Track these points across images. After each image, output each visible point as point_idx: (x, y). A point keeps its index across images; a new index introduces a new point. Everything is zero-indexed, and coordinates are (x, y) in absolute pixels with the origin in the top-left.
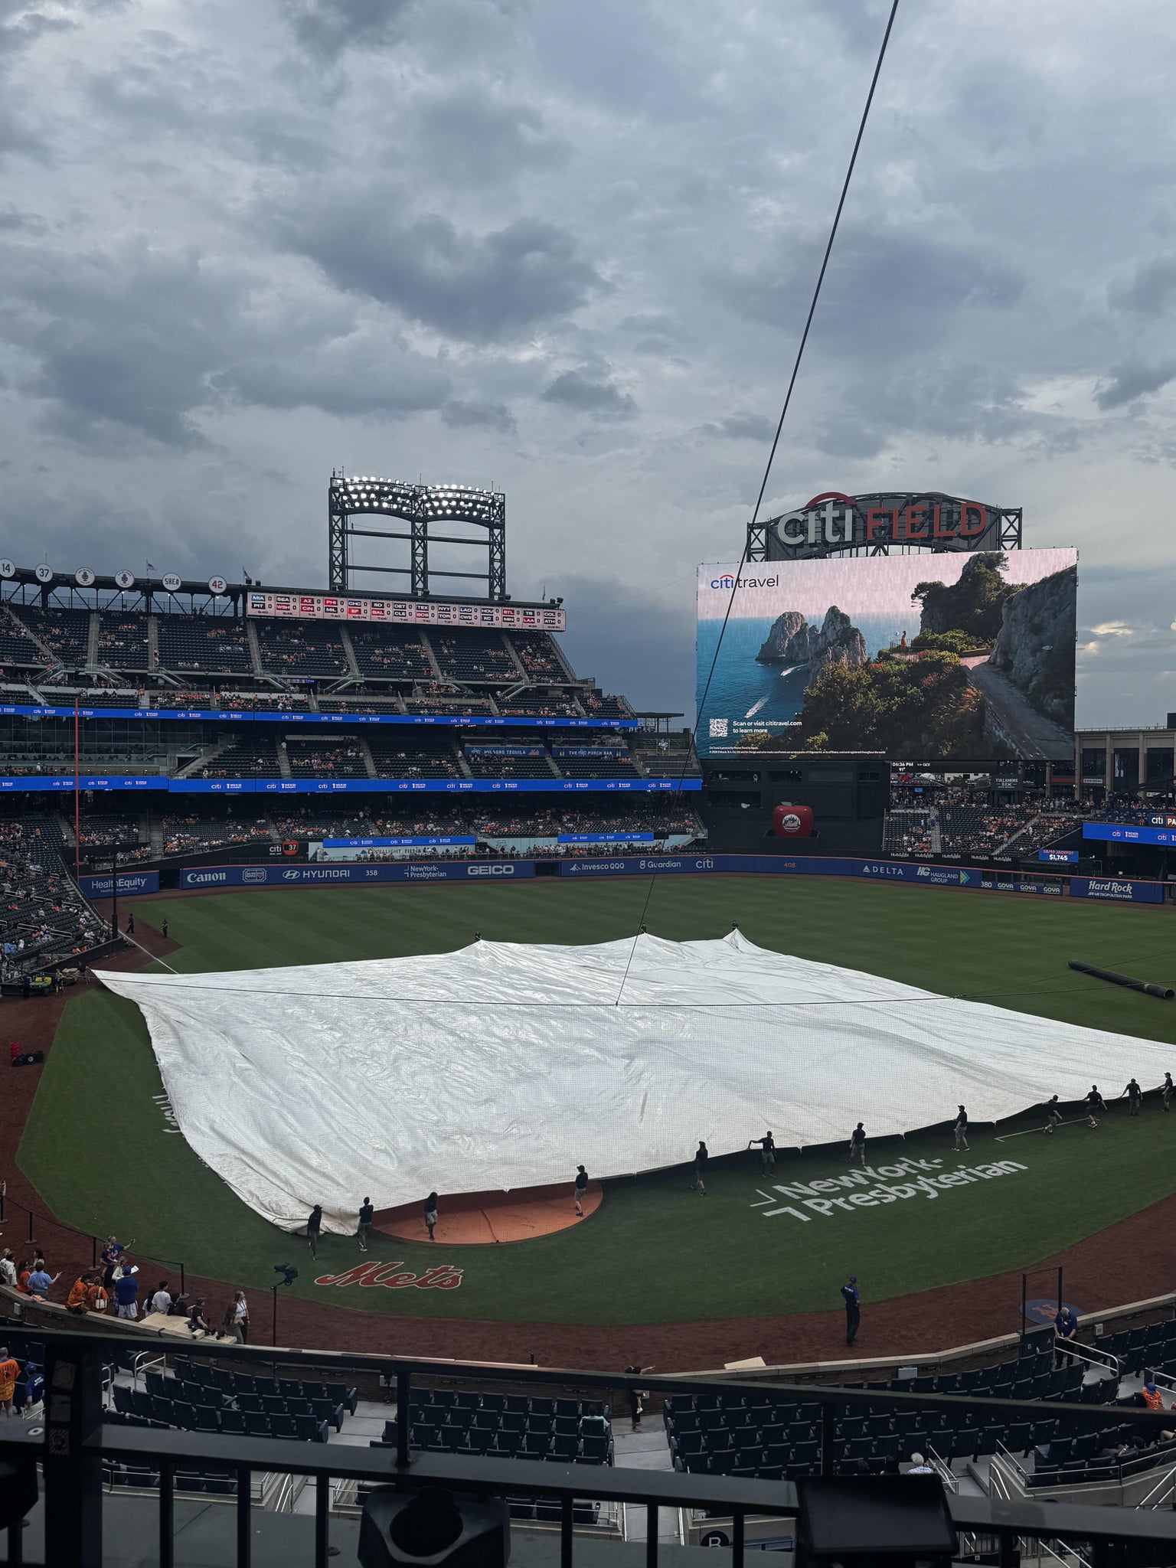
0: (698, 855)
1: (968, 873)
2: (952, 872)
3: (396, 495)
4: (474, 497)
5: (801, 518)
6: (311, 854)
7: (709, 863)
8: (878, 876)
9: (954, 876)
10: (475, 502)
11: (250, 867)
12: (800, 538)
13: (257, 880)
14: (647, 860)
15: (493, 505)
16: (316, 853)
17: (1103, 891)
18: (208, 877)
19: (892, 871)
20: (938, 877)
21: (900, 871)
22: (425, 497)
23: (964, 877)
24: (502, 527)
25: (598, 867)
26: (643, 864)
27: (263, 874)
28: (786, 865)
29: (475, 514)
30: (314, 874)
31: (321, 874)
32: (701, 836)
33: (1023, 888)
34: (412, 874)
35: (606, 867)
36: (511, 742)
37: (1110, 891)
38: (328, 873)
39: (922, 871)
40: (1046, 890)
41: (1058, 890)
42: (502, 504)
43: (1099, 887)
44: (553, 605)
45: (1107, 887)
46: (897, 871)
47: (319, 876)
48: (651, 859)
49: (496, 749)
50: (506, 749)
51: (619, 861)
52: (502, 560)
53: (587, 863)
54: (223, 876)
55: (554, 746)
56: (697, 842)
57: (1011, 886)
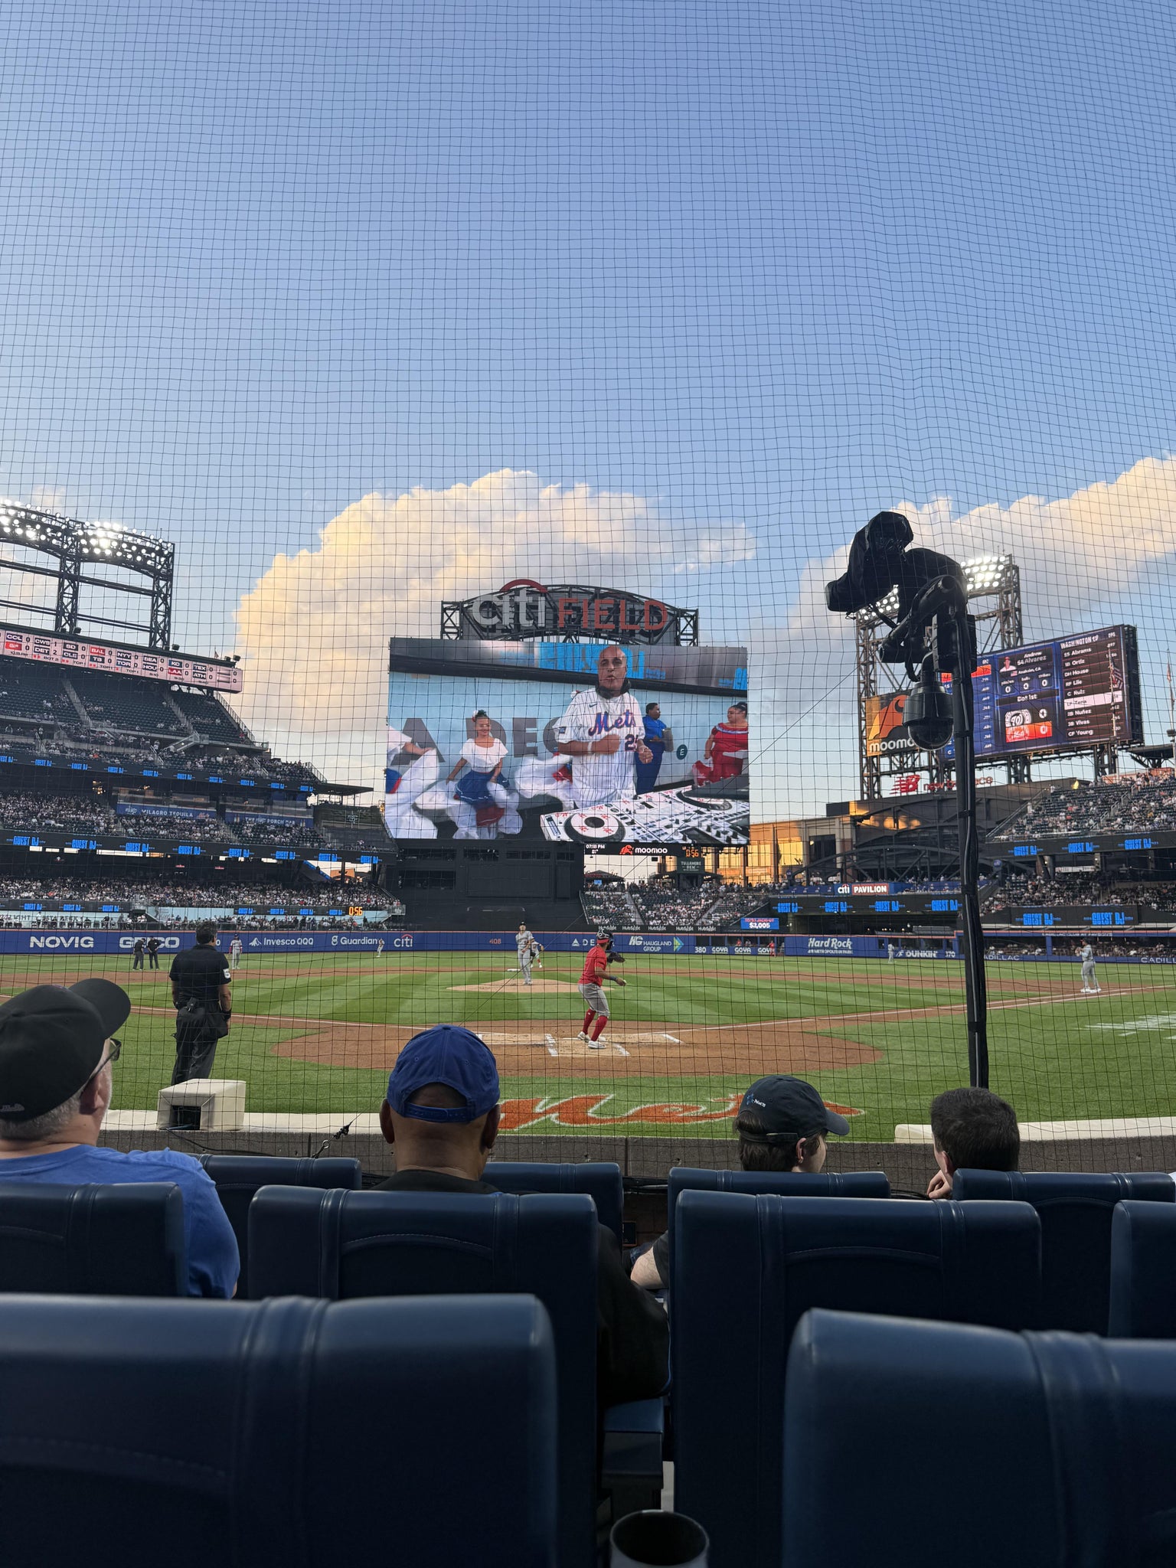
0: (396, 931)
1: (681, 938)
2: (667, 939)
3: (44, 526)
4: (139, 541)
5: (495, 600)
7: (408, 941)
9: (669, 944)
10: (140, 547)
12: (496, 620)
14: (340, 936)
15: (160, 553)
17: (823, 948)
20: (651, 947)
22: (80, 533)
23: (678, 944)
24: (169, 577)
25: (283, 942)
26: (334, 940)
28: (491, 941)
29: (139, 558)
32: (398, 912)
35: (292, 942)
36: (175, 803)
37: (829, 948)
39: (636, 941)
42: (172, 554)
43: (819, 944)
44: (228, 663)
45: (826, 944)
48: (344, 935)
49: (156, 809)
50: (169, 810)
51: (308, 936)
52: (168, 613)
53: (269, 936)
55: (228, 811)
56: (394, 919)
57: (725, 950)
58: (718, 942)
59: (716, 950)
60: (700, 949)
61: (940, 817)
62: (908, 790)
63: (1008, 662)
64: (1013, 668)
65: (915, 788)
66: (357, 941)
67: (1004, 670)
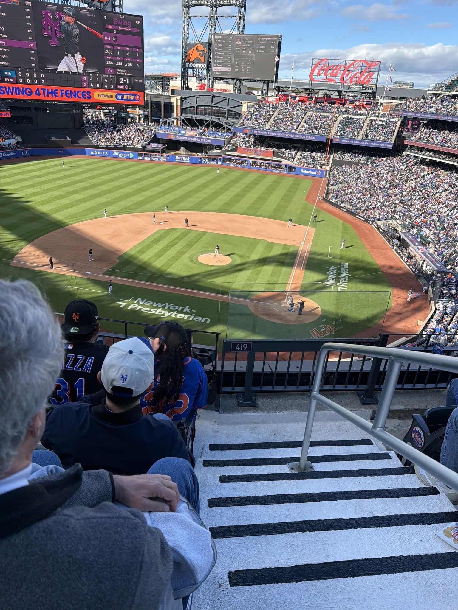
1: (133, 154)
2: (127, 153)
8: (97, 155)
9: (128, 155)
17: (180, 160)
19: (102, 153)
20: (122, 156)
21: (106, 153)
23: (132, 155)
26: (1, 155)
28: (59, 152)
32: (19, 139)
33: (153, 159)
37: (182, 160)
39: (116, 153)
40: (162, 160)
41: (165, 160)
43: (179, 158)
45: (181, 158)
46: (105, 153)
48: (4, 152)
56: (18, 143)
57: (149, 158)
58: (146, 155)
59: (146, 158)
60: (140, 158)
61: (212, 102)
62: (201, 89)
63: (238, 40)
64: (240, 43)
65: (204, 89)
66: (9, 155)
67: (237, 43)
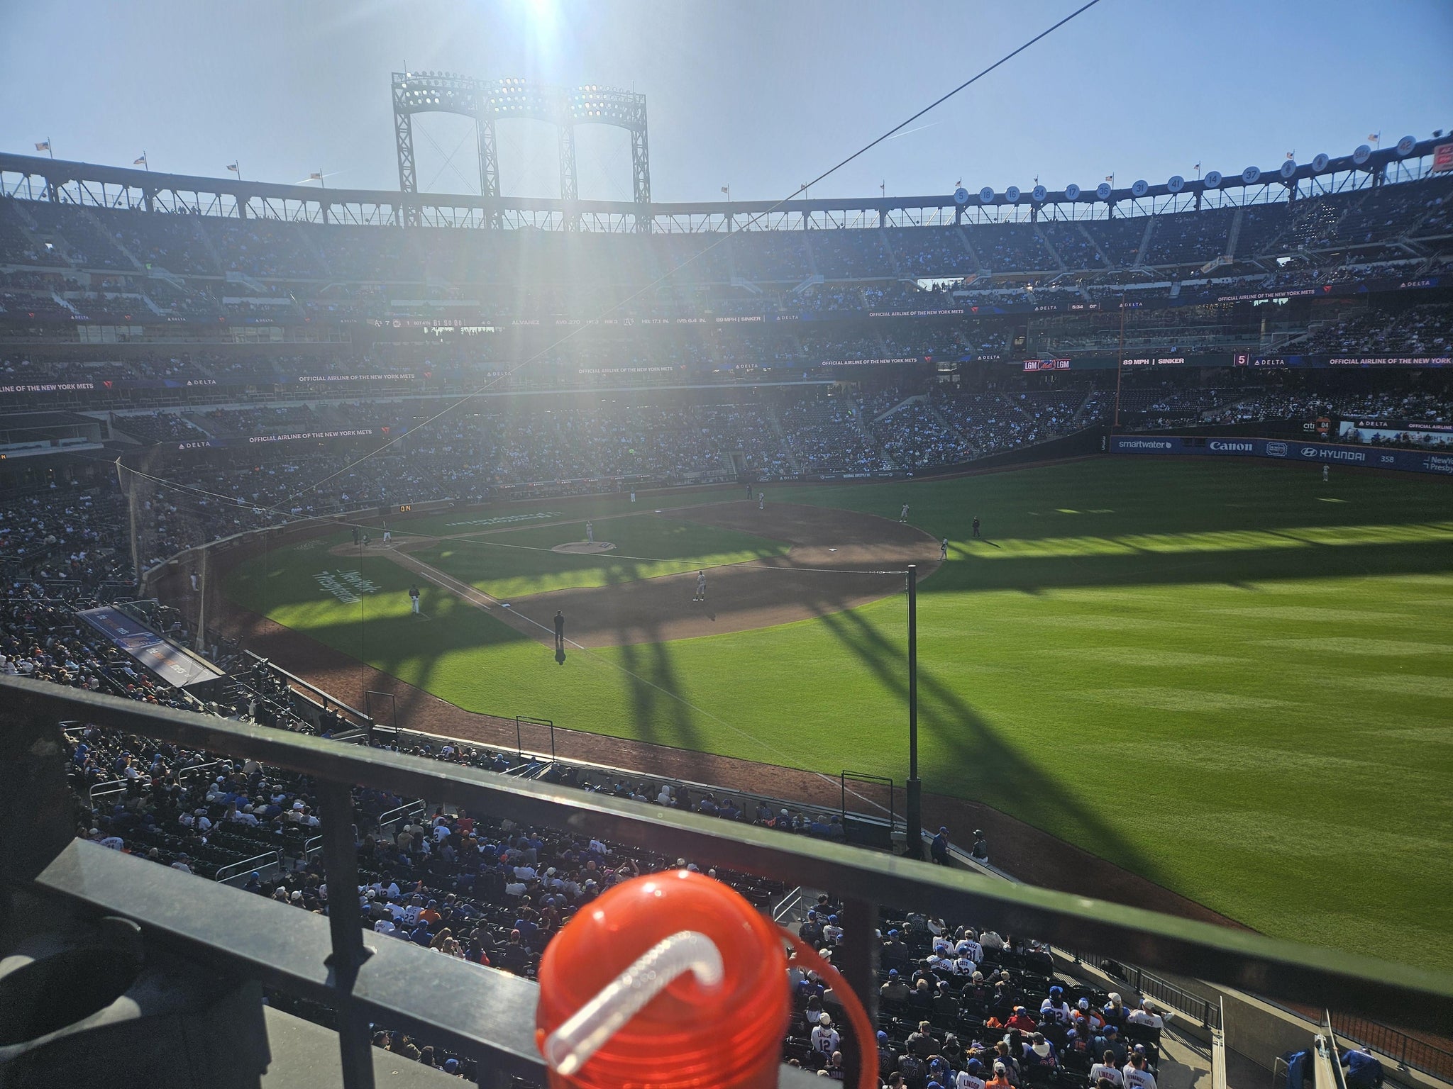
6: (1342, 432)
11: (1274, 441)
13: (1278, 454)
16: (1347, 433)
18: (1232, 447)
27: (1285, 448)
30: (1330, 454)
31: (1337, 456)
34: (1433, 466)
38: (1344, 454)
47: (1335, 457)
54: (1249, 447)
